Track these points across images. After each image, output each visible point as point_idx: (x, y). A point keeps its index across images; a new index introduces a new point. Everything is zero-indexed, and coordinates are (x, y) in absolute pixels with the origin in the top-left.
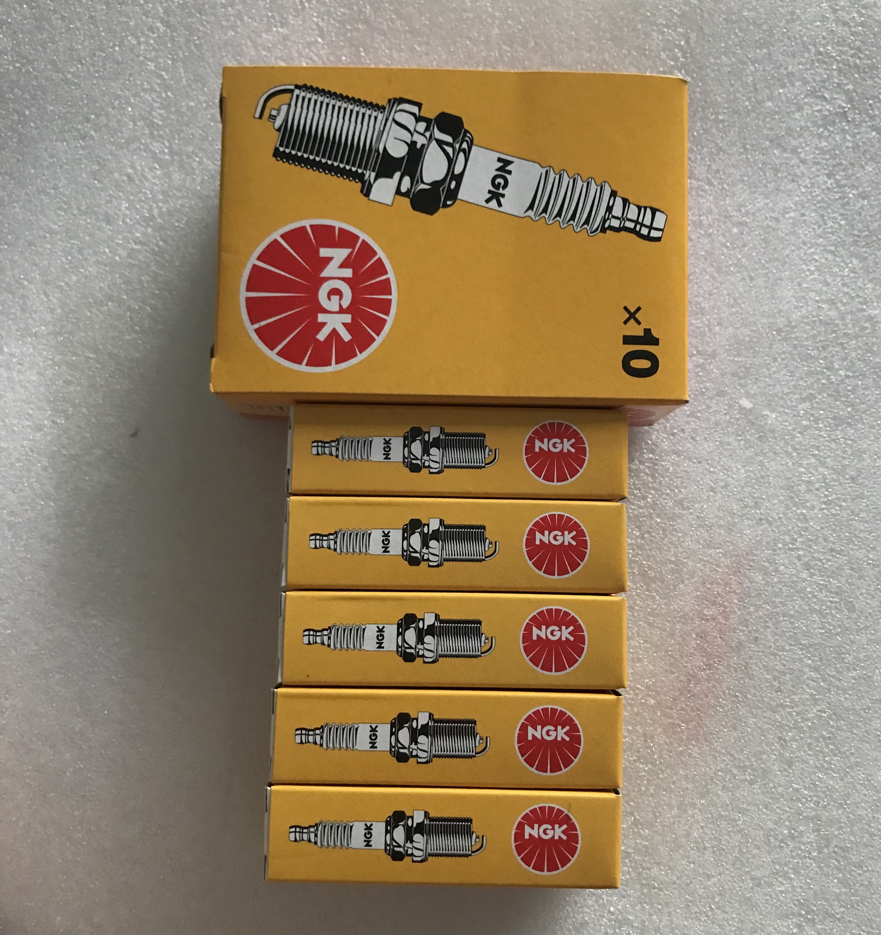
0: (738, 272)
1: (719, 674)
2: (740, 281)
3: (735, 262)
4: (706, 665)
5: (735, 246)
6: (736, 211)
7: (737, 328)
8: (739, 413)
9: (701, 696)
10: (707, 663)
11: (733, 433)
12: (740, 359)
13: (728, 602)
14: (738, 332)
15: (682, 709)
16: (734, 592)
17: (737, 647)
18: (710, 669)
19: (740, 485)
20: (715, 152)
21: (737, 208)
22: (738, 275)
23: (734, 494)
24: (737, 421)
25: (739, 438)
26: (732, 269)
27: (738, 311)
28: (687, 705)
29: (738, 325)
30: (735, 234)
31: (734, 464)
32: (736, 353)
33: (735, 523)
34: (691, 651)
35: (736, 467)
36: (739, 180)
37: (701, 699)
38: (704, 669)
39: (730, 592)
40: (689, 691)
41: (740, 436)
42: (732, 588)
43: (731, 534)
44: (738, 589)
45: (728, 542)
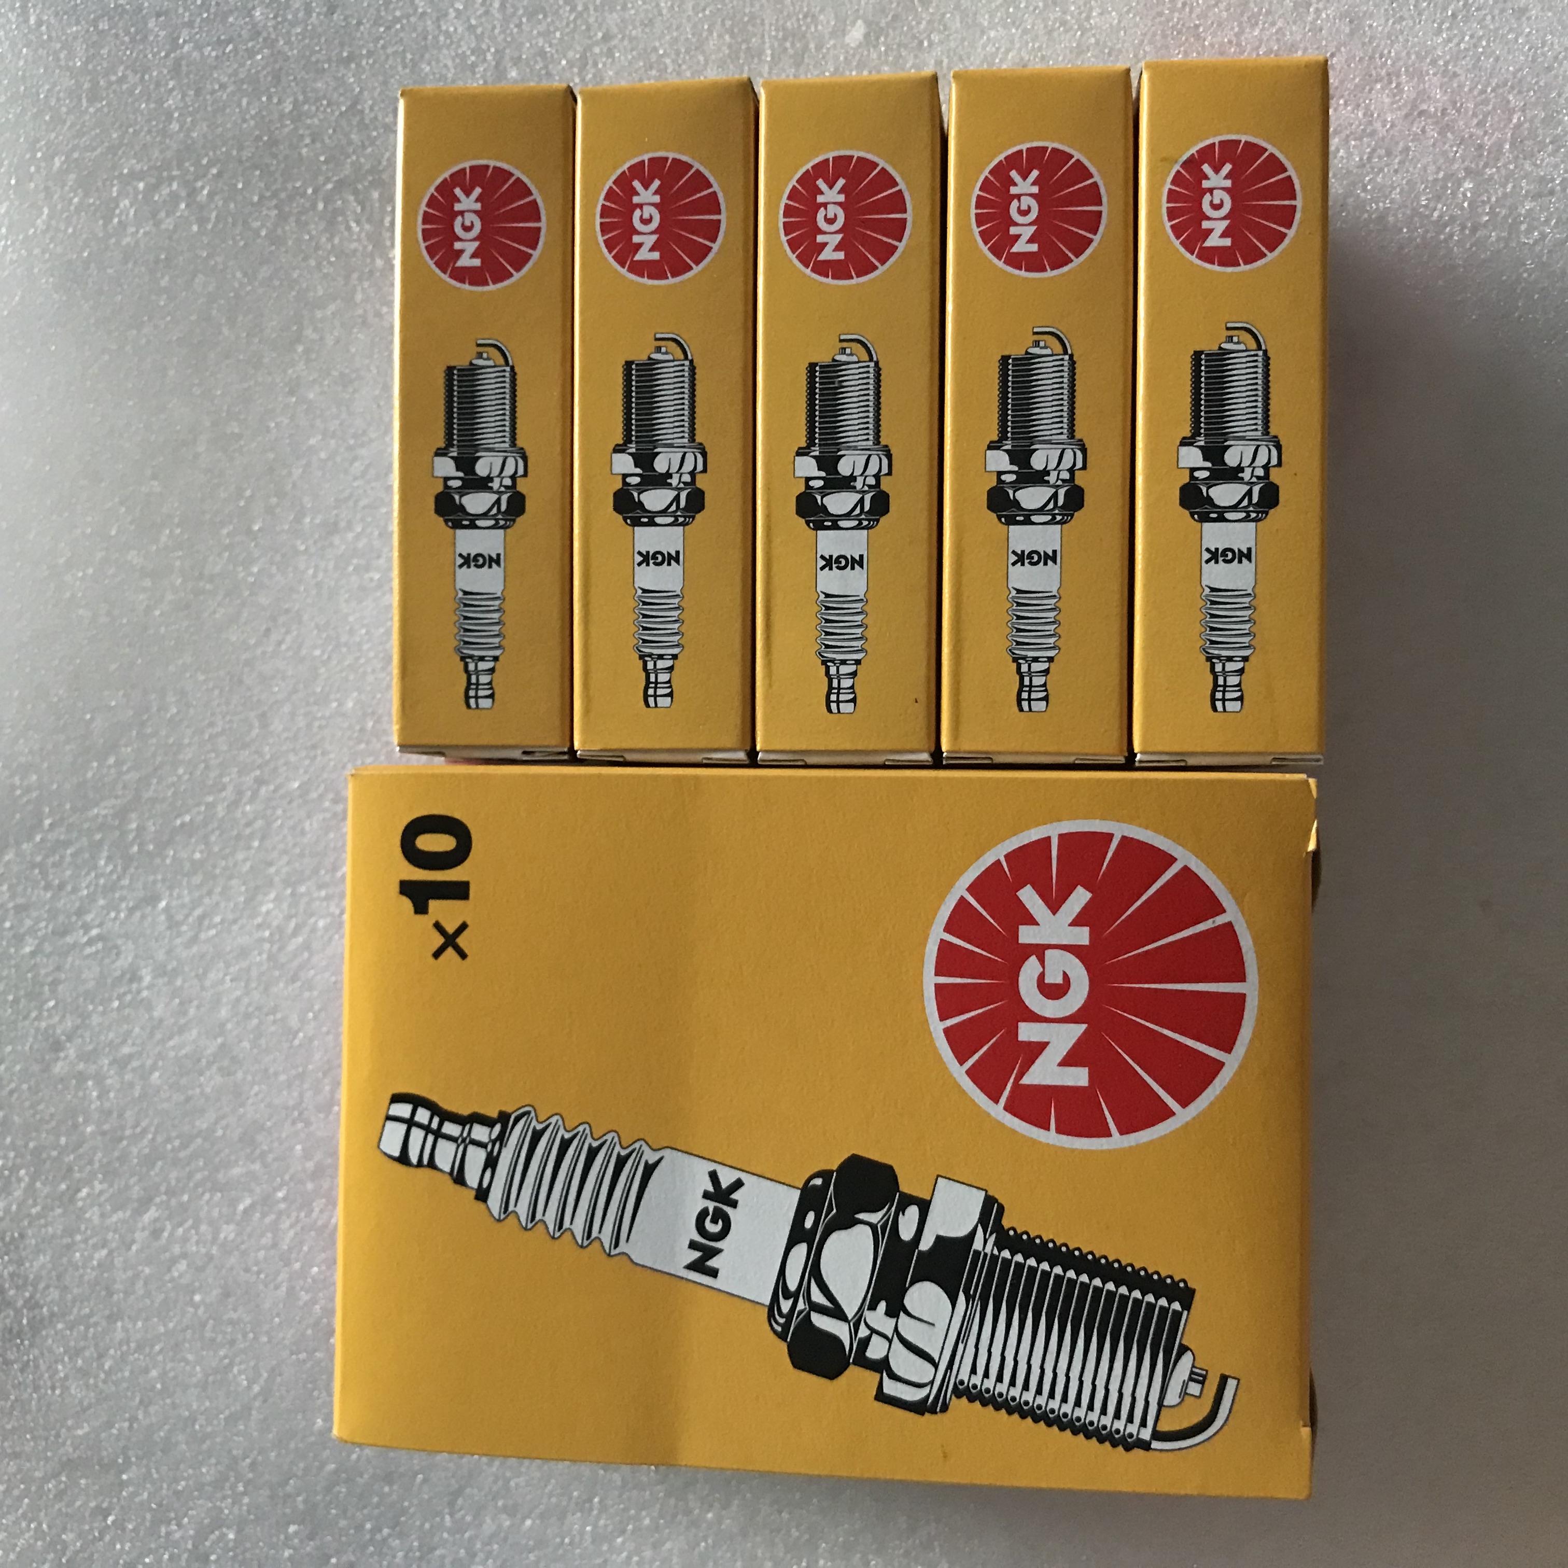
0: (595, 64)
1: (1408, 54)
2: (613, 57)
3: (576, 70)
4: (1390, 83)
5: (543, 72)
6: (474, 73)
7: (706, 61)
8: (875, 47)
9: (1455, 85)
10: (1385, 81)
11: (916, 57)
12: (769, 52)
13: (1258, 47)
14: (713, 57)
15: (1480, 124)
16: (1237, 35)
17: (1351, 22)
18: (1398, 75)
19: (1021, 37)
20: (358, 118)
21: (468, 73)
22: (600, 66)
23: (1040, 48)
24: (892, 50)
25: (926, 44)
26: (590, 76)
27: (673, 61)
28: (1475, 115)
29: (701, 58)
30: (519, 74)
31: (979, 50)
32: (756, 60)
33: (1097, 43)
34: (1360, 114)
35: (984, 47)
36: (412, 71)
37: (1461, 86)
38: (1398, 85)
39: (1239, 45)
40: (1444, 111)
41: (921, 43)
42: (1230, 42)
43: (1120, 51)
44: (1232, 29)
45: (1135, 56)
